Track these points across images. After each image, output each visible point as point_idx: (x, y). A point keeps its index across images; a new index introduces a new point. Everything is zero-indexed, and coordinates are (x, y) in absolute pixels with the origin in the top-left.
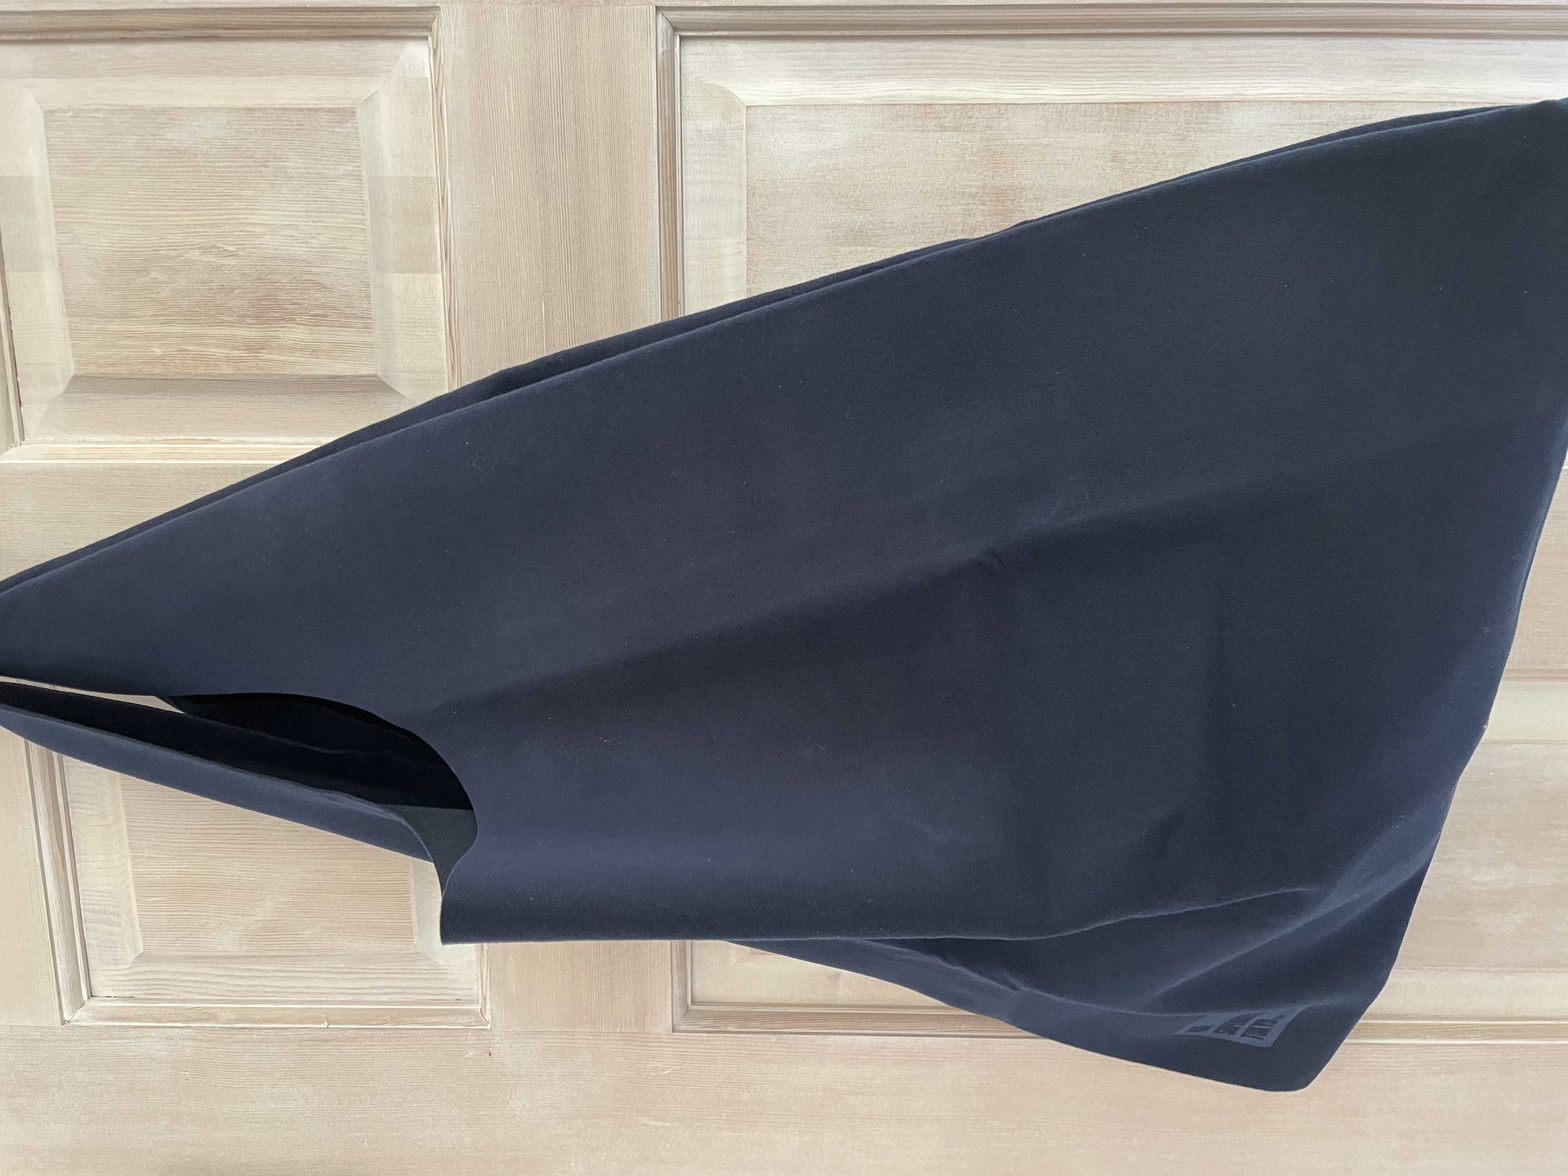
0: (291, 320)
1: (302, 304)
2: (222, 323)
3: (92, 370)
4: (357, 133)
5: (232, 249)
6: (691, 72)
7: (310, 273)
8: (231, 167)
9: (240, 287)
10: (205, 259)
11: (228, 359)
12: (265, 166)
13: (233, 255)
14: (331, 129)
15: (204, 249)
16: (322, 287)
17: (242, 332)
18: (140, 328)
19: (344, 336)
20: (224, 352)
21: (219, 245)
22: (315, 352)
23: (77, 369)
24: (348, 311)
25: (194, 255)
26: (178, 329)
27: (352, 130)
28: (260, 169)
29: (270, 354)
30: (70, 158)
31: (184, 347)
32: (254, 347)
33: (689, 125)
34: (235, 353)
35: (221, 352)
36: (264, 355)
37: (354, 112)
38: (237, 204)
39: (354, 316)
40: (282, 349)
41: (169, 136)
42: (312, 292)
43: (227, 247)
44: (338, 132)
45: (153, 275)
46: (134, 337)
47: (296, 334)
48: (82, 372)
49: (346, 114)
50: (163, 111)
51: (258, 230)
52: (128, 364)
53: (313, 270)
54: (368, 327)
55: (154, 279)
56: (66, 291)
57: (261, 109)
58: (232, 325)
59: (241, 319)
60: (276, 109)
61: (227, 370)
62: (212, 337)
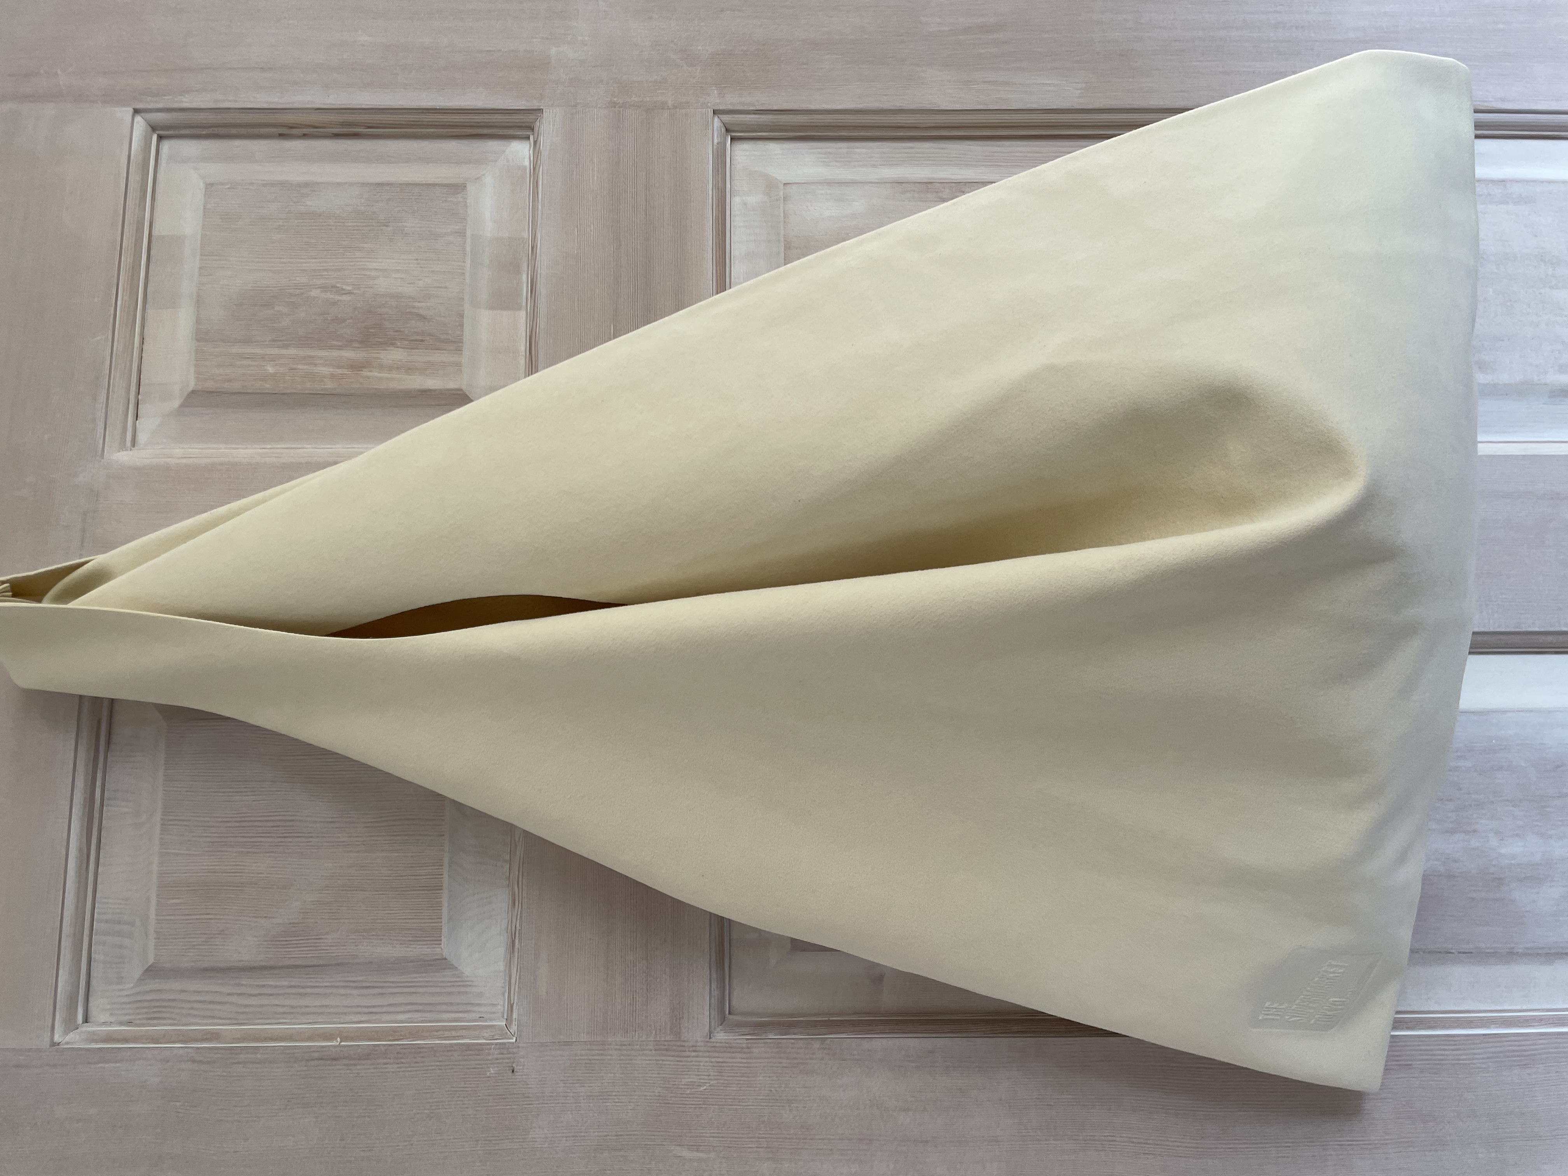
0: (393, 344)
1: (403, 331)
2: (332, 347)
3: (210, 385)
4: (466, 202)
5: (348, 288)
6: (739, 163)
7: (414, 307)
8: (357, 226)
9: (351, 318)
10: (324, 296)
11: (333, 377)
12: (387, 226)
13: (349, 293)
14: (445, 199)
15: (324, 288)
16: (423, 318)
17: (348, 354)
18: (258, 351)
19: (437, 357)
20: (329, 370)
21: (338, 285)
22: (409, 370)
23: (196, 385)
24: (443, 337)
25: (314, 293)
26: (292, 351)
27: (461, 200)
28: (382, 228)
29: (371, 371)
30: (221, 218)
31: (295, 366)
32: (357, 367)
33: (737, 200)
34: (339, 371)
35: (325, 370)
36: (365, 373)
37: (465, 187)
38: (358, 254)
39: (447, 341)
40: (381, 368)
41: (309, 203)
42: (413, 322)
43: (344, 287)
44: (450, 201)
45: (277, 308)
46: (252, 358)
47: (394, 355)
48: (200, 387)
49: (458, 188)
50: (307, 185)
51: (373, 273)
52: (243, 381)
53: (416, 304)
54: (459, 350)
55: (278, 311)
56: (198, 321)
57: (388, 184)
58: (340, 348)
59: (348, 344)
60: (400, 184)
61: (330, 385)
62: (321, 358)
